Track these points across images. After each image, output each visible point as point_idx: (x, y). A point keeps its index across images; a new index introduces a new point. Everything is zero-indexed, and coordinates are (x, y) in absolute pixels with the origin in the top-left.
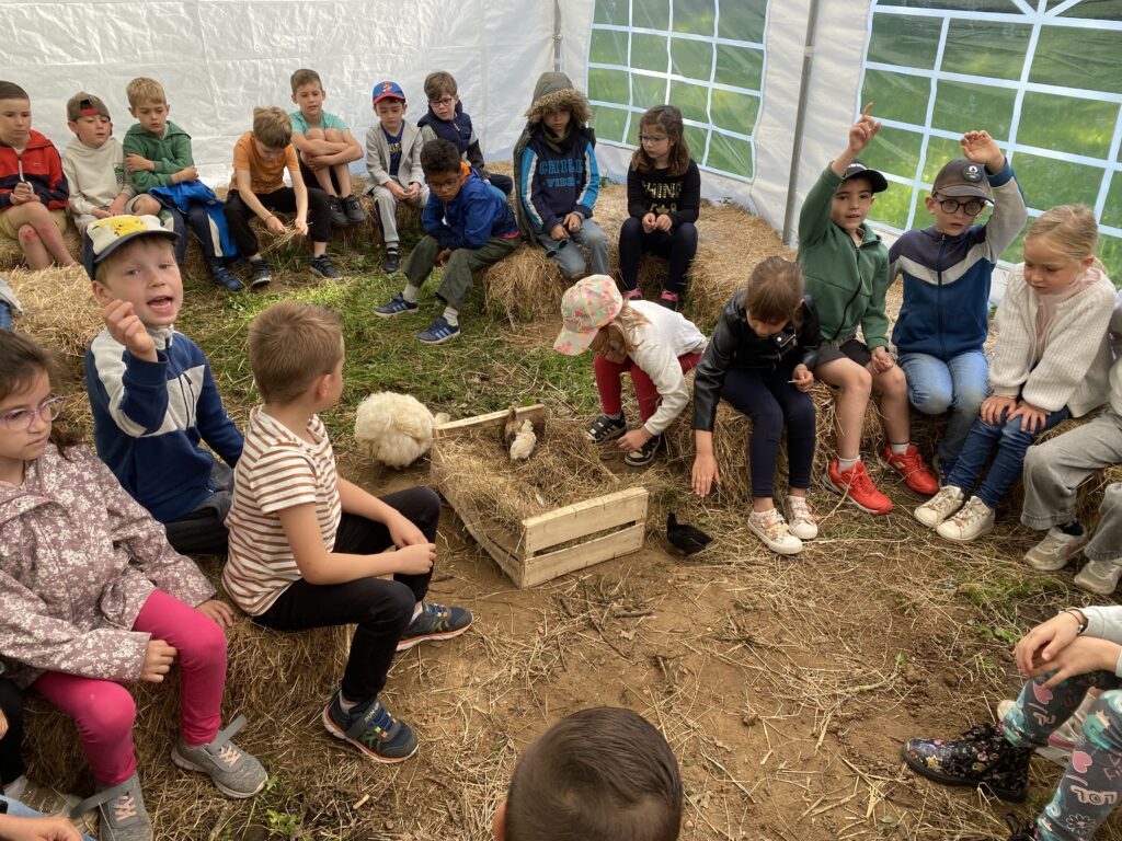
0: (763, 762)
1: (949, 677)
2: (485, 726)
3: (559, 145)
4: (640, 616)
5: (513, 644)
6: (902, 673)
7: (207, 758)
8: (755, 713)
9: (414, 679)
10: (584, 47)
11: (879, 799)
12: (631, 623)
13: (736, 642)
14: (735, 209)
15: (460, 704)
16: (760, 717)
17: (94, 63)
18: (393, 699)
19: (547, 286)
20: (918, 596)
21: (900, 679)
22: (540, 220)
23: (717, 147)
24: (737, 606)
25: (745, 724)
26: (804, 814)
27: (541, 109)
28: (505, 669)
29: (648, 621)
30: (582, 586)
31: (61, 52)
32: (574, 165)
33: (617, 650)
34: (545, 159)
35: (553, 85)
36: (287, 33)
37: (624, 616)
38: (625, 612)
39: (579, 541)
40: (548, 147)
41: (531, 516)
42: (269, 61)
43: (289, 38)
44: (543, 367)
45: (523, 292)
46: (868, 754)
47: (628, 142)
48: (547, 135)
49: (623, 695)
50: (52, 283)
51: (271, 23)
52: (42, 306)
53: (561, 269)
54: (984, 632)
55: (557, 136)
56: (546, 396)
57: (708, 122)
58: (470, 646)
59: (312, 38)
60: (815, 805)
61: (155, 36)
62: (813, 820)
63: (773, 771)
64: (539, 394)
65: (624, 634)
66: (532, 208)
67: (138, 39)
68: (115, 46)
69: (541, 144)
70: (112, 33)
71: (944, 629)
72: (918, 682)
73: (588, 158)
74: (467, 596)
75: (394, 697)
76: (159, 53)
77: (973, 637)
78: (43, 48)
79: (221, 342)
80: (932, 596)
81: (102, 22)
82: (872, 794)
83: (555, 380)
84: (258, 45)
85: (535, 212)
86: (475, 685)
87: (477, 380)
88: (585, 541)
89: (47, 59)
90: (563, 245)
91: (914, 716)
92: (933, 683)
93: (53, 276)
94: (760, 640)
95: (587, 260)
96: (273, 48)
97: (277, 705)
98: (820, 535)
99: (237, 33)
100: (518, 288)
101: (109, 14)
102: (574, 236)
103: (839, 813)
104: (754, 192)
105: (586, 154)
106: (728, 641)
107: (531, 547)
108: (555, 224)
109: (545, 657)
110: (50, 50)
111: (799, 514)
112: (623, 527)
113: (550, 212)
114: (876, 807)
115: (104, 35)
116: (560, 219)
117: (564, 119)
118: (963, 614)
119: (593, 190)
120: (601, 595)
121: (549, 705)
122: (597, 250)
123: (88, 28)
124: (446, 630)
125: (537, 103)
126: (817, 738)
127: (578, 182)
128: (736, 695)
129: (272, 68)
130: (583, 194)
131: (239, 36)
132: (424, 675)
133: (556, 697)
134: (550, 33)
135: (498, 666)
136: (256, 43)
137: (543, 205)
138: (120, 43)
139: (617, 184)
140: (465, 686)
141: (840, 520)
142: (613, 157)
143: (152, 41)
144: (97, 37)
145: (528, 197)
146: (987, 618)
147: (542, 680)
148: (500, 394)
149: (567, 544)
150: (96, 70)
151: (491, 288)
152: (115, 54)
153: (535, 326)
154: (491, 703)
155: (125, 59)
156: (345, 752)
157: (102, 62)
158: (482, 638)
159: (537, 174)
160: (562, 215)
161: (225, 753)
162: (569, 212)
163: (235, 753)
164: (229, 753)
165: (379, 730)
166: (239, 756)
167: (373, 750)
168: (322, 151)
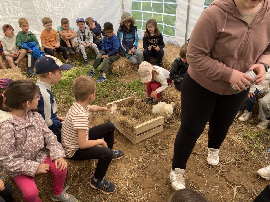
0: (205, 185)
1: (246, 158)
2: (132, 182)
3: (129, 30)
4: (166, 149)
5: (135, 159)
6: (235, 158)
7: (61, 198)
8: (201, 172)
9: (111, 170)
10: (130, 6)
11: (237, 192)
12: (164, 151)
14: (171, 44)
15: (125, 176)
16: (202, 173)
17: (7, 17)
19: (127, 66)
20: (234, 138)
21: (235, 160)
22: (125, 50)
23: (165, 29)
25: (199, 175)
26: (219, 198)
27: (123, 22)
28: (135, 166)
29: (169, 150)
30: (150, 142)
32: (132, 35)
33: (162, 159)
34: (125, 34)
35: (126, 16)
36: (57, 7)
37: (162, 149)
38: (162, 148)
39: (148, 131)
40: (126, 31)
41: (136, 126)
44: (129, 87)
45: (122, 68)
46: (231, 180)
47: (143, 29)
49: (166, 170)
51: (52, 4)
53: (131, 62)
54: (252, 146)
55: (128, 28)
56: (131, 94)
57: (163, 23)
58: (125, 161)
59: (63, 7)
60: (221, 195)
62: (221, 199)
63: (208, 187)
64: (129, 94)
65: (163, 154)
66: (123, 47)
68: (13, 12)
69: (124, 30)
70: (12, 9)
71: (242, 146)
72: (240, 161)
73: (136, 34)
74: (121, 147)
77: (249, 148)
80: (237, 138)
81: (9, 6)
82: (234, 191)
83: (133, 90)
84: (49, 10)
85: (124, 48)
86: (128, 171)
87: (113, 91)
88: (150, 131)
90: (131, 55)
91: (240, 169)
92: (243, 160)
94: (198, 153)
95: (137, 59)
96: (54, 11)
97: (77, 180)
99: (44, 7)
100: (120, 67)
101: (10, 4)
102: (134, 54)
103: (227, 197)
104: (176, 40)
105: (135, 32)
107: (137, 134)
108: (129, 51)
109: (144, 162)
112: (158, 126)
113: (128, 48)
114: (236, 194)
115: (9, 9)
116: (130, 49)
117: (129, 24)
118: (246, 142)
119: (137, 41)
120: (155, 144)
121: (148, 175)
122: (140, 56)
123: (6, 8)
124: (118, 157)
125: (122, 20)
126: (218, 177)
127: (134, 40)
128: (195, 168)
129: (54, 16)
130: (135, 43)
132: (114, 169)
133: (149, 172)
134: (121, 3)
135: (132, 165)
137: (126, 46)
140: (125, 171)
142: (141, 33)
144: (8, 10)
145: (122, 44)
146: (252, 142)
147: (145, 168)
148: (119, 94)
149: (145, 132)
150: (8, 19)
151: (114, 68)
152: (13, 14)
153: (125, 76)
154: (133, 175)
155: (16, 15)
156: (97, 192)
157: (9, 16)
158: (127, 158)
159: (123, 38)
160: (130, 48)
161: (65, 195)
162: (132, 48)
163: (68, 195)
164: (66, 195)
165: (105, 185)
166: (69, 196)
167: (104, 191)
168: (67, 36)
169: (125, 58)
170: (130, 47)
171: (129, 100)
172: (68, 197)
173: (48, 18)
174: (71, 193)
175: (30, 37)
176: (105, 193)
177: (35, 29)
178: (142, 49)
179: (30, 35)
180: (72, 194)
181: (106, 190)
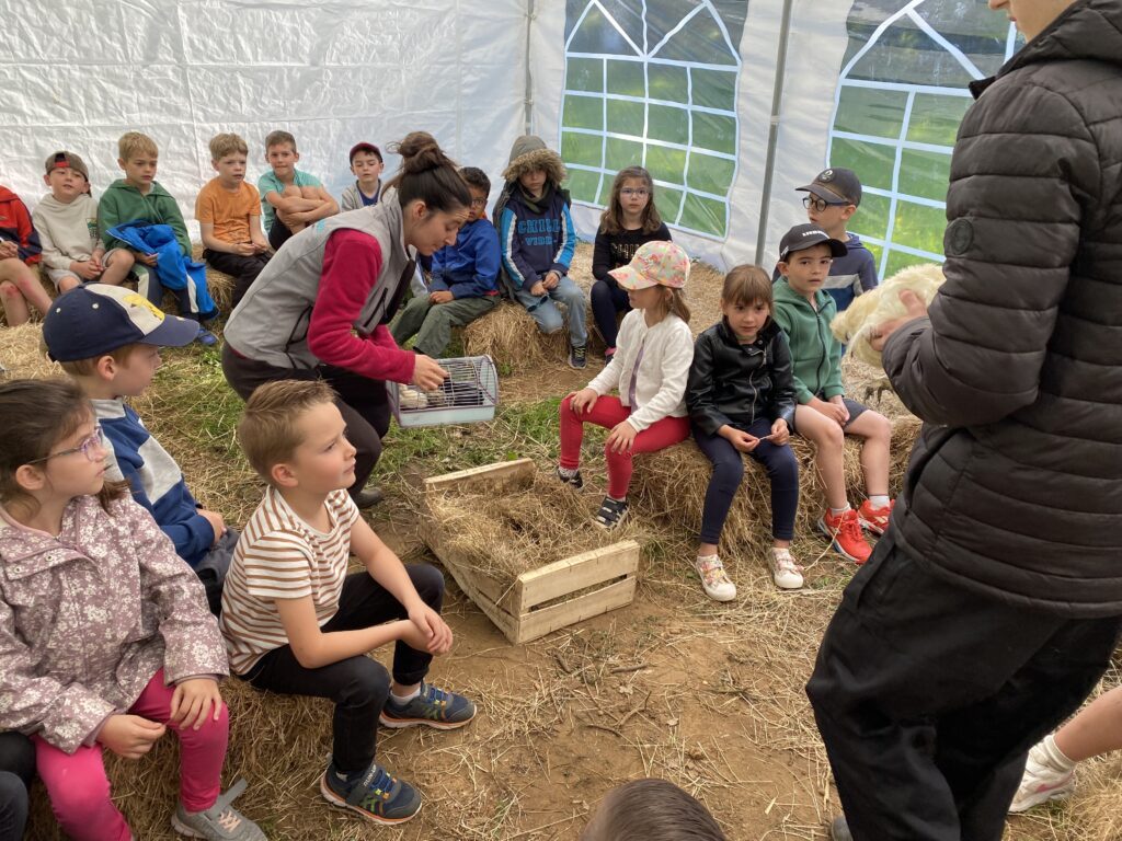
2: (488, 785)
3: (536, 204)
4: (635, 670)
5: (511, 700)
7: (206, 824)
9: (413, 738)
10: (557, 112)
12: (627, 677)
13: (733, 694)
14: (704, 268)
17: (77, 124)
18: (393, 760)
19: (525, 342)
22: (521, 277)
23: (690, 207)
24: (730, 658)
27: (518, 167)
28: (505, 726)
29: (643, 676)
30: (577, 642)
31: (45, 113)
32: (552, 224)
34: (524, 219)
35: (530, 147)
36: (275, 97)
37: (621, 671)
38: (622, 667)
39: (573, 595)
40: (527, 208)
41: (527, 571)
42: (258, 124)
43: (277, 102)
44: (524, 422)
45: (502, 347)
47: (600, 203)
48: (526, 196)
50: (29, 339)
51: (259, 87)
52: (19, 362)
55: (534, 196)
56: (528, 450)
57: (683, 184)
59: (299, 102)
61: (142, 99)
63: (778, 824)
64: (520, 448)
65: (621, 689)
66: (513, 266)
67: (126, 101)
68: (101, 108)
69: (520, 204)
70: (97, 95)
73: (564, 219)
74: (461, 653)
75: (394, 758)
76: (146, 115)
78: (25, 109)
79: (199, 398)
81: (88, 83)
83: (536, 435)
84: (246, 108)
85: (516, 270)
86: (475, 744)
87: (458, 435)
88: (578, 596)
89: (29, 120)
90: (545, 299)
93: (29, 332)
94: (756, 693)
95: (564, 316)
96: (262, 111)
97: (274, 767)
98: (805, 586)
99: (225, 96)
100: (496, 344)
101: (95, 76)
102: (552, 293)
104: (726, 251)
105: (563, 214)
106: (724, 693)
107: (526, 603)
108: (536, 280)
110: (33, 111)
111: (784, 564)
112: (614, 581)
113: (531, 270)
115: (89, 97)
116: (540, 276)
117: (541, 178)
119: (570, 249)
121: (551, 762)
122: (575, 306)
125: (514, 163)
127: (555, 241)
129: (259, 131)
130: (560, 253)
131: (227, 99)
133: (557, 753)
134: (522, 98)
135: (497, 723)
136: (244, 106)
137: (524, 263)
138: (105, 105)
139: (587, 243)
141: (824, 572)
142: (586, 217)
143: (138, 103)
144: (82, 99)
145: (509, 254)
148: (482, 448)
149: (561, 599)
150: (80, 131)
151: (470, 344)
152: (100, 115)
153: (514, 381)
154: (493, 760)
155: (110, 120)
156: (347, 815)
157: (86, 123)
158: (480, 696)
159: (516, 233)
160: (542, 274)
161: (225, 818)
162: (548, 271)
163: (235, 818)
164: (229, 818)
165: (379, 792)
166: (239, 821)
167: (376, 813)
168: (298, 208)
169: (519, 308)
170: (540, 268)
171: (516, 470)
172: (234, 825)
173: (234, 138)
174: (250, 814)
175: (154, 207)
176: (379, 821)
177: (181, 177)
178: (587, 278)
179: (152, 198)
180: (251, 818)
181: (386, 811)
